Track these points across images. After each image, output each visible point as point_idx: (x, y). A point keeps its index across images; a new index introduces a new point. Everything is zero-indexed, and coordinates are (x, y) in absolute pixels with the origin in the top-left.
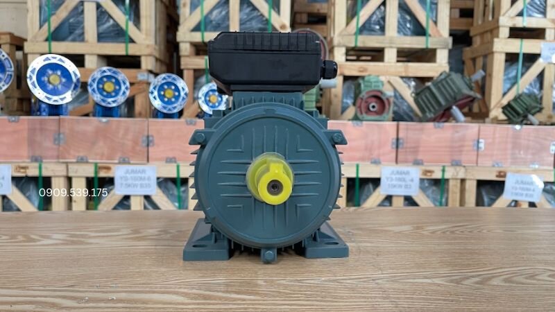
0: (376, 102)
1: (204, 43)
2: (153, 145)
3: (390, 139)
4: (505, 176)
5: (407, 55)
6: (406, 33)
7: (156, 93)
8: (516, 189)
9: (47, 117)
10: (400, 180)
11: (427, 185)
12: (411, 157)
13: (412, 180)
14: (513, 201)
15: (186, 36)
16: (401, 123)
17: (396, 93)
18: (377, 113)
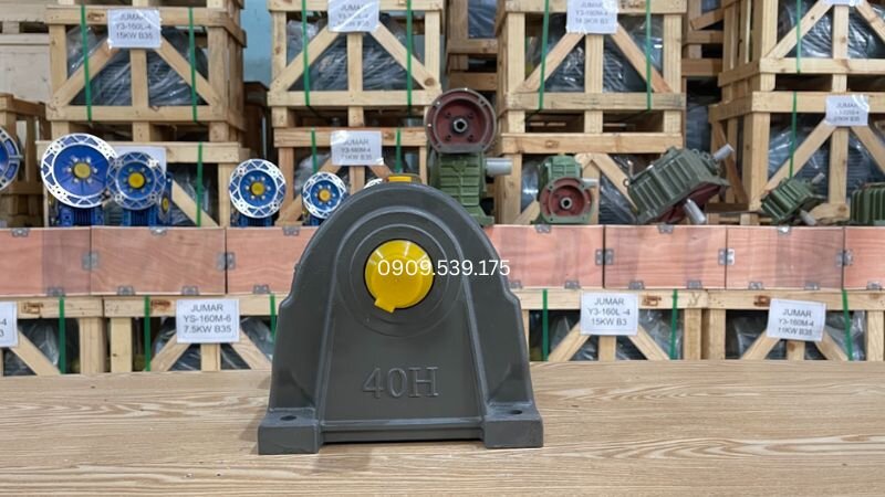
0: (570, 197)
1: (308, 106)
2: (234, 268)
3: (593, 252)
4: (768, 303)
5: (617, 121)
6: (616, 86)
7: (238, 189)
8: (786, 322)
9: (72, 228)
10: (609, 312)
11: (651, 319)
12: (624, 278)
13: (628, 312)
14: (782, 340)
15: (281, 97)
16: (611, 228)
17: (604, 179)
18: (572, 212)
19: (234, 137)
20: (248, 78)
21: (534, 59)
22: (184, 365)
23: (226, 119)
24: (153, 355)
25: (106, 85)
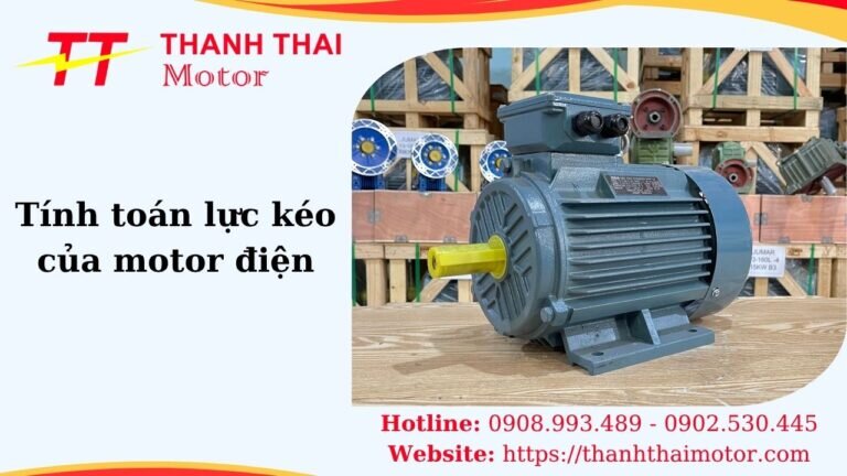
0: (737, 173)
3: (753, 215)
5: (772, 118)
6: (771, 91)
7: (486, 163)
9: (360, 191)
10: (763, 260)
11: (794, 266)
12: (775, 234)
13: (777, 260)
15: (517, 94)
16: (764, 196)
17: (760, 162)
18: (737, 185)
19: (482, 125)
20: (493, 82)
21: (710, 70)
22: (445, 295)
23: (476, 111)
24: (422, 288)
25: (385, 85)
